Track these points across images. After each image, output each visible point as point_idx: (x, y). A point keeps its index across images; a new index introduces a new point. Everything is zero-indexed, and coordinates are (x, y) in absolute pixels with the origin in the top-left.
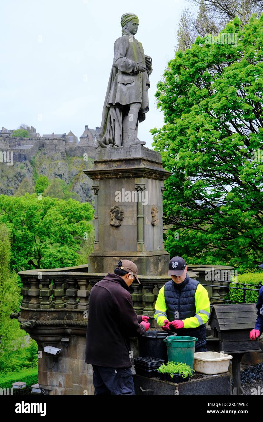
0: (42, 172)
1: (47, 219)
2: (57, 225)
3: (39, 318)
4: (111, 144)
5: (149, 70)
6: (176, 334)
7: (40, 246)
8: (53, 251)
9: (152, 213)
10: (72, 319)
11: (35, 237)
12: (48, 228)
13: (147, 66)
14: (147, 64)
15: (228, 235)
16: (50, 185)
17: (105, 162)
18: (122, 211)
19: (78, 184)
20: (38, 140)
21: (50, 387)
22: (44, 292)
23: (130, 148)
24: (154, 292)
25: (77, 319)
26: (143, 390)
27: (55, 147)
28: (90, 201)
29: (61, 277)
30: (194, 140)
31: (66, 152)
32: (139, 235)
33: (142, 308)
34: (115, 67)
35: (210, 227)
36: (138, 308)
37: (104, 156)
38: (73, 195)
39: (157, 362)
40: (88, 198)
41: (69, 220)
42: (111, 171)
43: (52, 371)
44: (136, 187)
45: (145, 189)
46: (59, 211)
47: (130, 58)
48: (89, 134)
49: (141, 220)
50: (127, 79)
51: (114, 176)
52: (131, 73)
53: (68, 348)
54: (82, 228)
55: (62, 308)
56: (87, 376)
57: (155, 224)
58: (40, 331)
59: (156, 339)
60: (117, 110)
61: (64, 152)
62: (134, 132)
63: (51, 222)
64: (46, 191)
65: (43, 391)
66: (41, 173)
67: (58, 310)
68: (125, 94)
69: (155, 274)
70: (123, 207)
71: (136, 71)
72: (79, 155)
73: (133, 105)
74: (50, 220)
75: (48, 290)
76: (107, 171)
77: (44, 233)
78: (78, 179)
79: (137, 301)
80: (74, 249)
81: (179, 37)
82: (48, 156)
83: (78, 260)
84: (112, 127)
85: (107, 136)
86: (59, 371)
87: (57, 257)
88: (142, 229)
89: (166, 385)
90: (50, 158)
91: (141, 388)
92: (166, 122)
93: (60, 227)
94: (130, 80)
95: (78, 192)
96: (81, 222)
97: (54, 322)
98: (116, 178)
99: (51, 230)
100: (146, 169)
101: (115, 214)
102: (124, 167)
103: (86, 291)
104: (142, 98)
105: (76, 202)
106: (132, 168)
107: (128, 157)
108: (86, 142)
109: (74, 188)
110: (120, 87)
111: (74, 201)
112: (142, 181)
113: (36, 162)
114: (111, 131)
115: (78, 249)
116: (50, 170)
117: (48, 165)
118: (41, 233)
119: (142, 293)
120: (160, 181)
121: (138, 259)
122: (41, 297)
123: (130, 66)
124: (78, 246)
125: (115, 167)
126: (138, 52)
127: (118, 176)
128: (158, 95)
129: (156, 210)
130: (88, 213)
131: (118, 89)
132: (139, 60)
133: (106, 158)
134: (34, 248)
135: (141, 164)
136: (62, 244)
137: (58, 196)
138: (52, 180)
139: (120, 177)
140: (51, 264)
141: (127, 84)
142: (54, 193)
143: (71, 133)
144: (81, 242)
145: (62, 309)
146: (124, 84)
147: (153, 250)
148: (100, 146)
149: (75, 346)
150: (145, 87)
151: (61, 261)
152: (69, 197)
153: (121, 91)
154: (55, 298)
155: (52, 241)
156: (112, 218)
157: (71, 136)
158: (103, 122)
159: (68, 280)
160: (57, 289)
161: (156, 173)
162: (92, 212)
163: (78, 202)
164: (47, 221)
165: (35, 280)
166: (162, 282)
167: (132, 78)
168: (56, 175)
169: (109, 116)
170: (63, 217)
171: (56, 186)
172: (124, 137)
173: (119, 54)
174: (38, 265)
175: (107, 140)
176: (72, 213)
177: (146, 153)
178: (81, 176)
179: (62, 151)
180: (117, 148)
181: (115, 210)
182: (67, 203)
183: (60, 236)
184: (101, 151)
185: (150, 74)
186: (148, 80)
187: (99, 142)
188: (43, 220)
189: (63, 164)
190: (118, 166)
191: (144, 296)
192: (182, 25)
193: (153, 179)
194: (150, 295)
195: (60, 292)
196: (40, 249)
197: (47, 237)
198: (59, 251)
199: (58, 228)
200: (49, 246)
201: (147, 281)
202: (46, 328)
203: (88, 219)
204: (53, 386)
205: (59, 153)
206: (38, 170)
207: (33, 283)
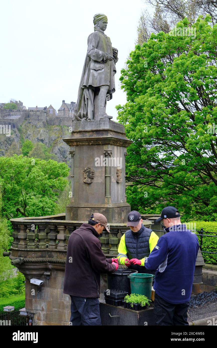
0: (27, 137)
1: (32, 175)
2: (39, 180)
3: (26, 256)
4: (84, 118)
5: (116, 59)
6: (137, 272)
7: (26, 197)
8: (36, 201)
9: (117, 173)
10: (53, 257)
11: (22, 190)
12: (33, 183)
13: (114, 56)
14: (114, 55)
15: (177, 190)
16: (34, 148)
17: (80, 132)
18: (93, 172)
19: (56, 147)
20: (25, 112)
21: (35, 311)
22: (31, 235)
23: (100, 121)
24: (118, 236)
25: (57, 257)
26: (111, 316)
27: (38, 118)
28: (66, 161)
29: (45, 223)
30: (150, 116)
31: (47, 121)
32: (107, 191)
33: (109, 249)
34: (88, 56)
35: (162, 184)
36: (105, 249)
37: (79, 127)
38: (52, 156)
39: (122, 294)
40: (64, 159)
41: (49, 176)
42: (84, 140)
43: (36, 298)
44: (104, 152)
45: (112, 154)
46: (41, 169)
47: (100, 50)
48: (66, 107)
49: (108, 179)
50: (98, 66)
51: (87, 144)
52: (101, 61)
53: (50, 280)
54: (60, 183)
55: (44, 248)
56: (64, 302)
57: (120, 182)
58: (27, 267)
59: (122, 276)
60: (90, 91)
61: (45, 121)
62: (104, 108)
63: (34, 178)
64: (31, 153)
65: (29, 314)
66: (27, 139)
67: (41, 250)
68: (97, 78)
69: (119, 222)
70: (94, 169)
71: (106, 60)
72: (57, 124)
73: (103, 87)
74: (34, 177)
75: (34, 234)
76: (82, 140)
77: (29, 187)
78: (56, 143)
79: (105, 244)
80: (53, 199)
81: (139, 32)
82: (32, 125)
83: (56, 208)
84: (85, 104)
85: (82, 112)
86: (42, 298)
87: (39, 206)
88: (109, 186)
89: (130, 312)
90: (34, 126)
91: (109, 314)
92: (128, 100)
93: (42, 182)
94: (100, 67)
95: (56, 154)
96: (59, 178)
97: (38, 260)
98: (89, 145)
99: (34, 184)
100: (112, 138)
101: (87, 174)
102: (95, 136)
103: (64, 235)
104: (110, 82)
105: (55, 162)
106: (101, 137)
107: (98, 129)
108: (63, 114)
109: (53, 151)
110: (93, 72)
111: (53, 161)
112: (109, 148)
113: (22, 129)
114: (85, 107)
115: (56, 199)
116: (34, 136)
117: (32, 132)
118: (26, 187)
119: (109, 237)
120: (123, 148)
121: (106, 209)
122: (28, 240)
123: (101, 56)
124: (56, 197)
125: (87, 136)
126: (106, 45)
127: (90, 144)
128: (122, 79)
129: (120, 170)
130: (64, 171)
131: (91, 75)
132: (107, 51)
133: (80, 129)
134: (21, 199)
135: (109, 134)
136: (44, 195)
137: (41, 157)
138: (35, 144)
139: (92, 145)
140: (34, 211)
141: (98, 70)
142: (37, 154)
143: (51, 107)
144: (58, 194)
145: (45, 250)
146: (95, 70)
147: (117, 203)
148: (76, 119)
149: (55, 278)
150: (113, 72)
151: (42, 209)
152: (49, 158)
153: (93, 75)
154: (39, 240)
155: (35, 193)
156: (85, 177)
157: (51, 108)
158: (79, 100)
159: (49, 226)
160: (41, 233)
161: (120, 142)
162: (67, 170)
163: (56, 162)
164: (32, 177)
165: (23, 226)
166: (125, 228)
167: (102, 65)
168: (39, 140)
169: (83, 96)
170: (45, 174)
171: (38, 148)
172: (95, 112)
173: (92, 47)
174: (24, 213)
175: (82, 114)
176: (52, 171)
177: (113, 125)
178: (59, 141)
179: (43, 121)
180: (90, 121)
181: (87, 171)
182: (48, 163)
183: (41, 189)
184: (76, 124)
185: (116, 62)
186: (115, 67)
187: (75, 116)
188: (28, 176)
189: (44, 131)
190: (90, 135)
191: (111, 239)
192: (141, 23)
193: (118, 146)
194: (115, 238)
195: (43, 235)
196: (25, 200)
197: (31, 190)
198: (41, 201)
199: (40, 182)
200: (32, 197)
201: (113, 227)
202: (31, 264)
203: (64, 175)
204: (37, 310)
205: (41, 122)
206: (24, 136)
207: (22, 228)
